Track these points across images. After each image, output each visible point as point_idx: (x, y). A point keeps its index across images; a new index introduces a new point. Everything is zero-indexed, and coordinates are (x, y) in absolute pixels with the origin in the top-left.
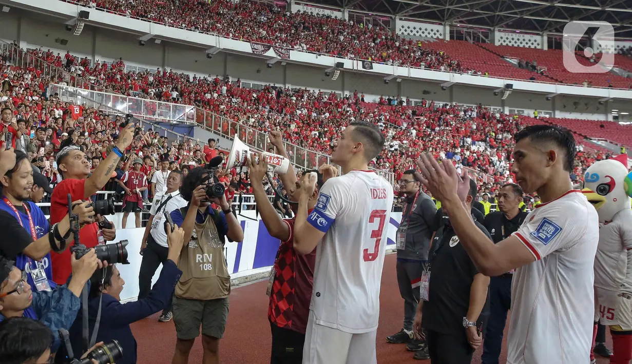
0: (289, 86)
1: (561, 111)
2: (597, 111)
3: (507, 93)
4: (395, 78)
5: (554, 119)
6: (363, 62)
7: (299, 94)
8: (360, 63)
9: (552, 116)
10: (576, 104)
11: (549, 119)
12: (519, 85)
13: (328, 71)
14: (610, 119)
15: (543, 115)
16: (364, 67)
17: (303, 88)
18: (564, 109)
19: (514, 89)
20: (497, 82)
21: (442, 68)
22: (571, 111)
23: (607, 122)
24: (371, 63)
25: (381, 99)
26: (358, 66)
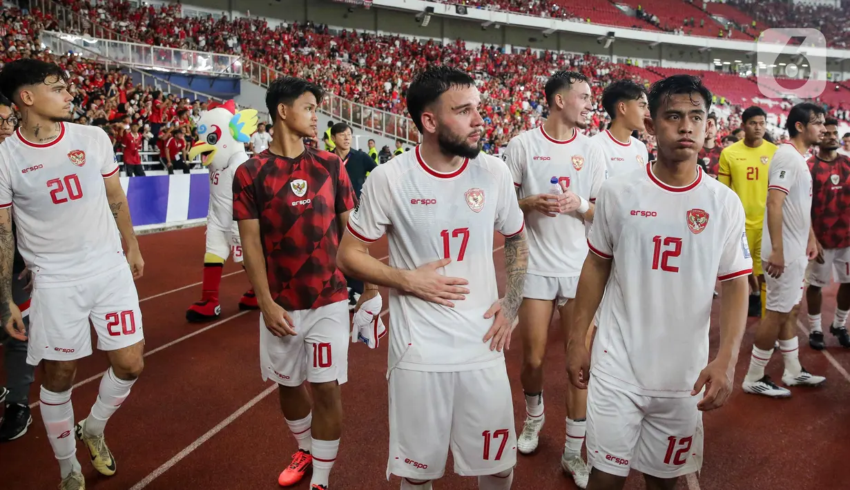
0: (381, 33)
1: (667, 59)
2: (701, 60)
3: (610, 41)
4: (494, 24)
5: (661, 68)
6: (457, 6)
7: (391, 41)
8: (453, 8)
9: (659, 66)
10: (681, 53)
11: (656, 68)
12: (622, 32)
13: (418, 16)
14: (712, 68)
15: (650, 64)
16: (457, 12)
17: (395, 35)
18: (671, 58)
19: (616, 38)
20: (600, 30)
21: (543, 14)
22: (677, 60)
23: (709, 72)
24: (466, 7)
25: (483, 47)
26: (451, 11)
